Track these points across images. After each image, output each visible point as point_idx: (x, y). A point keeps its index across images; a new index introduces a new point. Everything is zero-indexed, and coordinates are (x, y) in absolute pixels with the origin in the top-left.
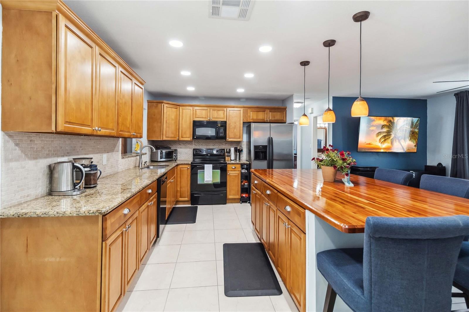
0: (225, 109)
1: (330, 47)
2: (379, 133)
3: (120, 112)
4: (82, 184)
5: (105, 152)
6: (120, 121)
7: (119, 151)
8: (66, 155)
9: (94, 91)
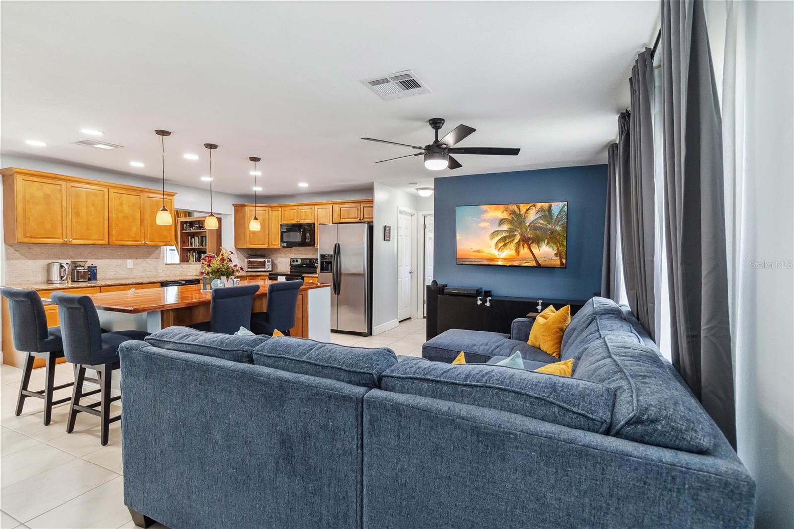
0: (313, 207)
1: (212, 150)
2: (496, 233)
3: (114, 225)
4: (67, 278)
5: (131, 257)
6: (114, 232)
7: (159, 258)
8: (70, 259)
9: (64, 213)
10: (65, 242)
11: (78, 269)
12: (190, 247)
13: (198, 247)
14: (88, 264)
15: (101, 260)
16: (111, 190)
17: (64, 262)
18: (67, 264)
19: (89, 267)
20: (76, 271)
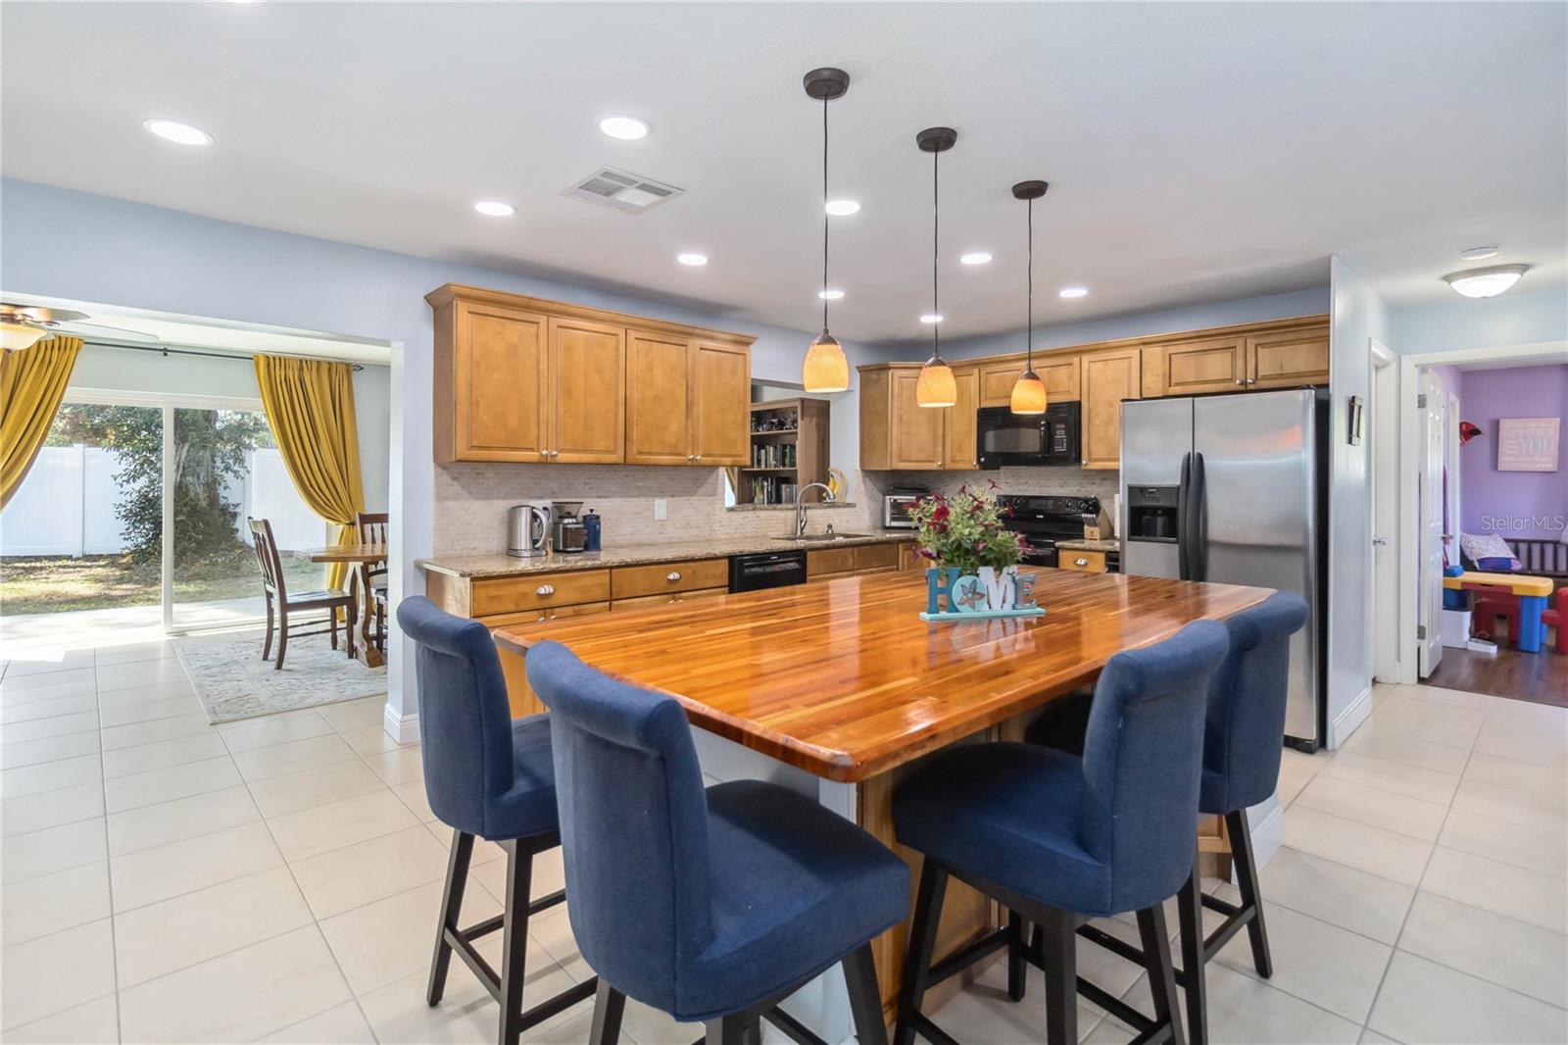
0: (1076, 360)
1: (939, 154)
3: (635, 417)
4: (544, 543)
5: (661, 494)
6: (635, 434)
7: (716, 495)
8: (550, 497)
9: (543, 391)
10: (543, 460)
11: (566, 521)
12: (756, 469)
13: (773, 469)
14: (584, 511)
15: (606, 500)
16: (632, 334)
17: (539, 504)
18: (545, 509)
19: (585, 517)
20: (561, 526)
